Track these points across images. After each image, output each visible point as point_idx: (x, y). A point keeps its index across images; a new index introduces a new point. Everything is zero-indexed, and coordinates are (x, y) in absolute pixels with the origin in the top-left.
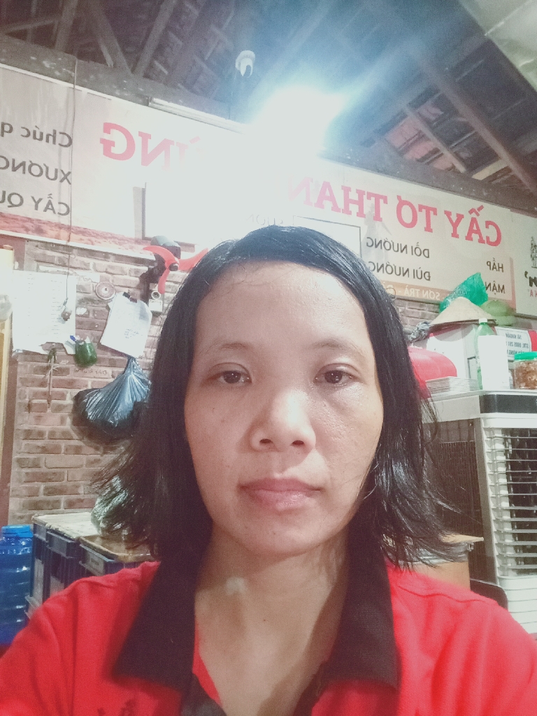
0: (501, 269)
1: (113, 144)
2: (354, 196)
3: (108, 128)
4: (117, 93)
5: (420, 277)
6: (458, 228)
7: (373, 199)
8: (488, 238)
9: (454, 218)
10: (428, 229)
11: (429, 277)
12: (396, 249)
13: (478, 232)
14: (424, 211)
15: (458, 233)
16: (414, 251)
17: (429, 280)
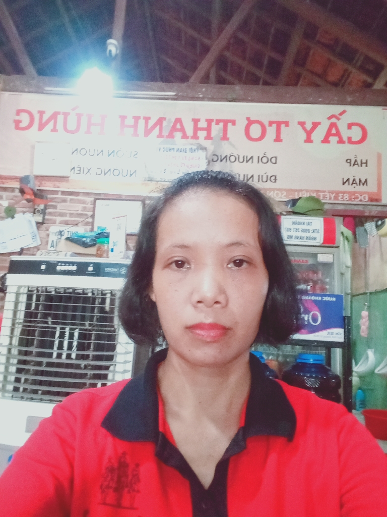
0: (364, 165)
1: (20, 121)
2: (203, 124)
3: (19, 112)
4: (26, 90)
5: (265, 179)
6: (312, 134)
7: (221, 125)
8: (349, 139)
9: (309, 126)
10: (278, 139)
11: (275, 179)
12: (241, 160)
13: (338, 134)
14: (274, 126)
15: (312, 138)
16: (260, 160)
17: (275, 182)
